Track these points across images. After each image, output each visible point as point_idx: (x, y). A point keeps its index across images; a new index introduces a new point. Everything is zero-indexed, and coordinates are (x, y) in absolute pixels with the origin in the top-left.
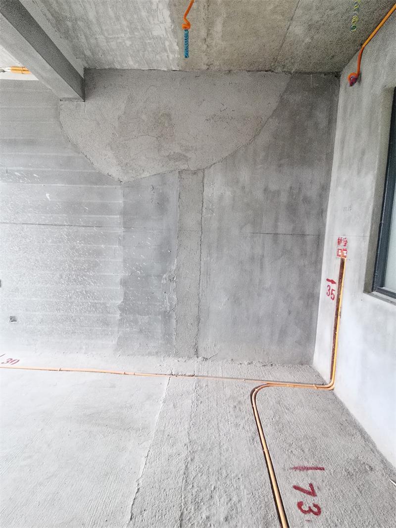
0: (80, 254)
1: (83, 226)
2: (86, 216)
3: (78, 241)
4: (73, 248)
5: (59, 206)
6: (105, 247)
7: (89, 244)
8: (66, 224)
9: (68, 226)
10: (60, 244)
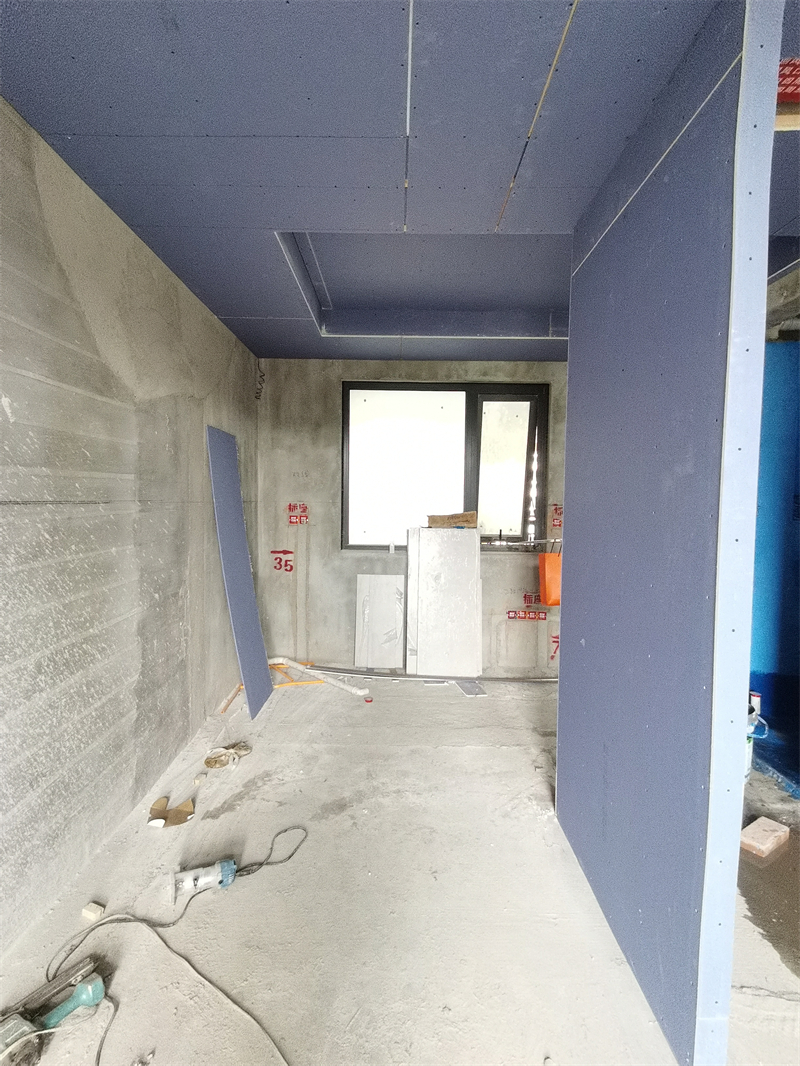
0: (77, 583)
1: (82, 503)
2: (86, 474)
3: (73, 547)
4: (62, 570)
5: (33, 443)
6: (117, 552)
7: (92, 550)
8: (48, 498)
9: (52, 503)
10: (36, 565)
